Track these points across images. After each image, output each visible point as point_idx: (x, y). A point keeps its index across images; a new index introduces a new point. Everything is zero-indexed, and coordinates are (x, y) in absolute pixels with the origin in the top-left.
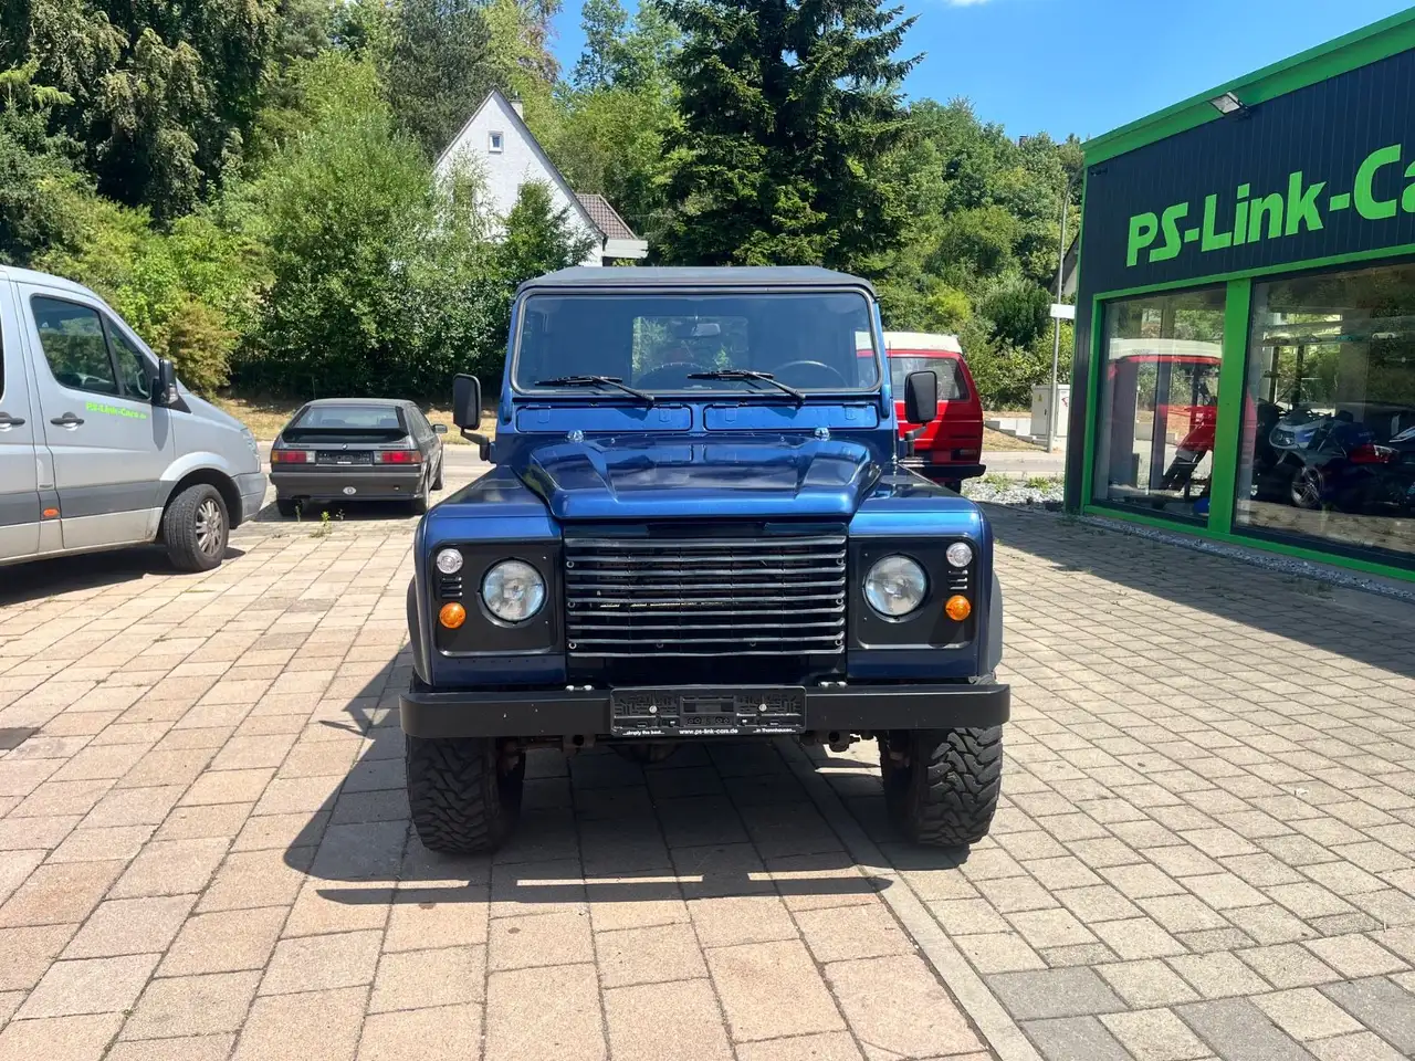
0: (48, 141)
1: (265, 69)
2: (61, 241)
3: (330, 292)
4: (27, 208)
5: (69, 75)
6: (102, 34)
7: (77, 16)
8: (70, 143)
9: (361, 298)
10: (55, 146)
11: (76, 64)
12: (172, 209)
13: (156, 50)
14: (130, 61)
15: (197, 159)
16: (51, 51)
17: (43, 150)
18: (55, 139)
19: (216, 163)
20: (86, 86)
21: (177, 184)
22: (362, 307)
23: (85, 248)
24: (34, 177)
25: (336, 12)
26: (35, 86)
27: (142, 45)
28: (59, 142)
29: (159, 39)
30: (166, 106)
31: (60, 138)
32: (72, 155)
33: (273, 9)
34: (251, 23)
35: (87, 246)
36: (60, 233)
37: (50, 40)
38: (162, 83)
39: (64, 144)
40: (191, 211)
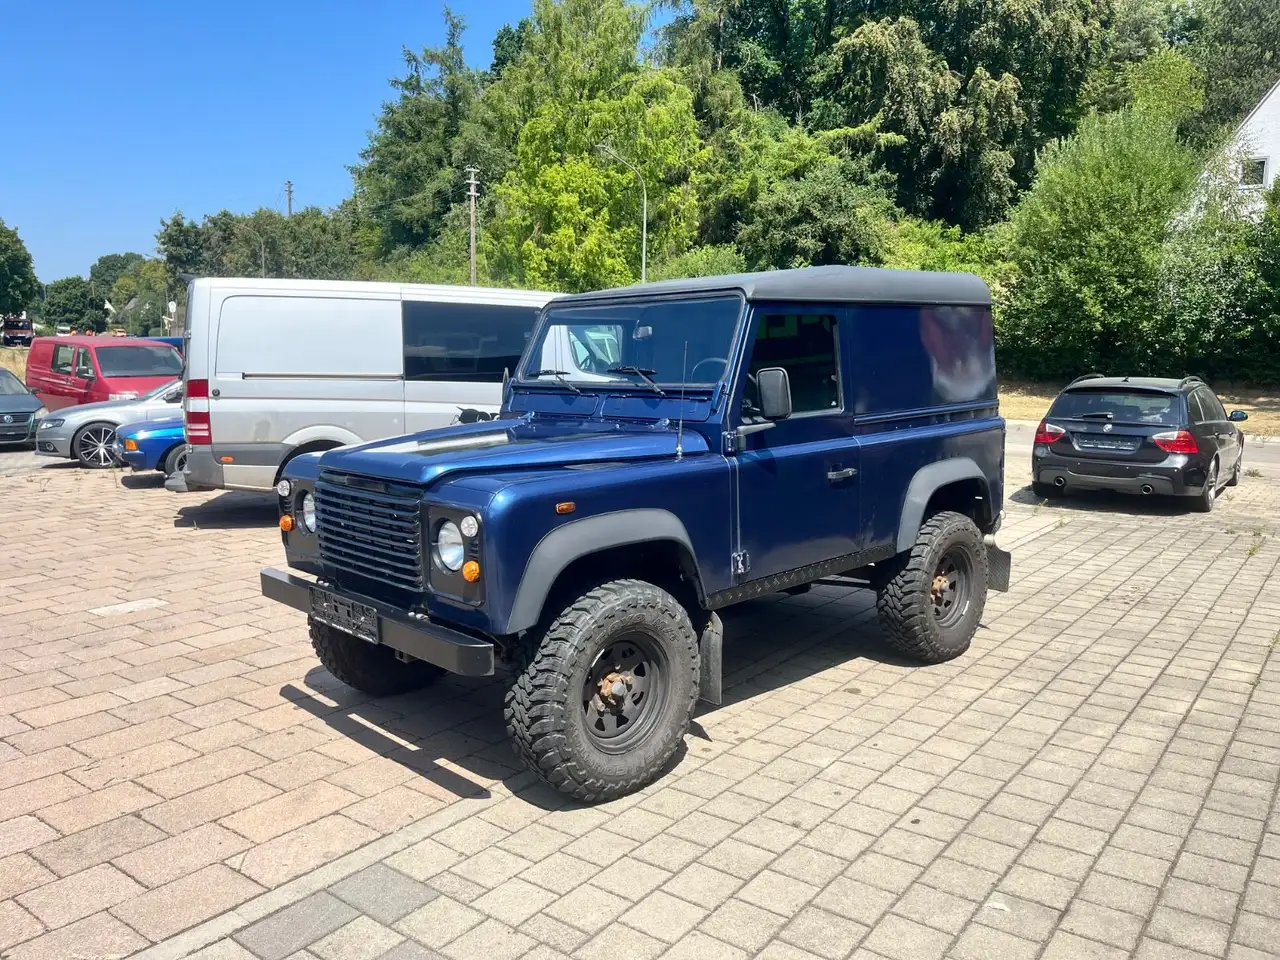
0: (871, 177)
1: (1086, 81)
2: (868, 254)
3: (1058, 281)
4: (845, 232)
5: (913, 121)
6: (941, 82)
7: (924, 69)
8: (886, 177)
9: (1086, 284)
10: (876, 180)
11: (919, 110)
12: (985, 218)
13: (984, 84)
14: (964, 98)
15: (1013, 173)
16: (900, 103)
17: (866, 183)
18: (876, 174)
19: (1030, 174)
20: (925, 126)
21: (993, 196)
22: (1087, 292)
23: (885, 259)
24: (854, 207)
25: (1178, 11)
26: (880, 134)
27: (975, 83)
28: (878, 177)
29: (988, 74)
30: (987, 132)
31: (882, 172)
32: (888, 186)
33: (1098, 25)
34: (1072, 41)
35: (887, 257)
36: (867, 249)
37: (900, 94)
38: (985, 112)
39: (882, 178)
40: (1004, 217)
